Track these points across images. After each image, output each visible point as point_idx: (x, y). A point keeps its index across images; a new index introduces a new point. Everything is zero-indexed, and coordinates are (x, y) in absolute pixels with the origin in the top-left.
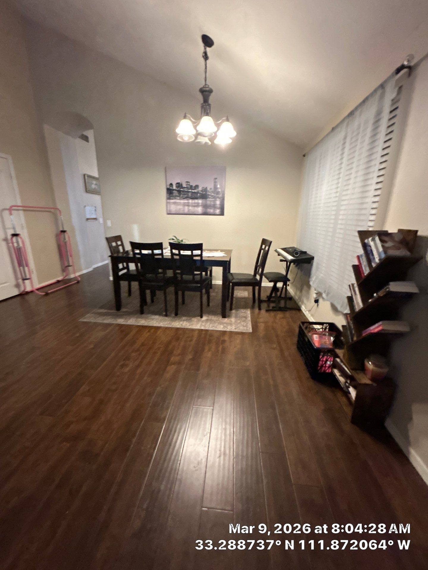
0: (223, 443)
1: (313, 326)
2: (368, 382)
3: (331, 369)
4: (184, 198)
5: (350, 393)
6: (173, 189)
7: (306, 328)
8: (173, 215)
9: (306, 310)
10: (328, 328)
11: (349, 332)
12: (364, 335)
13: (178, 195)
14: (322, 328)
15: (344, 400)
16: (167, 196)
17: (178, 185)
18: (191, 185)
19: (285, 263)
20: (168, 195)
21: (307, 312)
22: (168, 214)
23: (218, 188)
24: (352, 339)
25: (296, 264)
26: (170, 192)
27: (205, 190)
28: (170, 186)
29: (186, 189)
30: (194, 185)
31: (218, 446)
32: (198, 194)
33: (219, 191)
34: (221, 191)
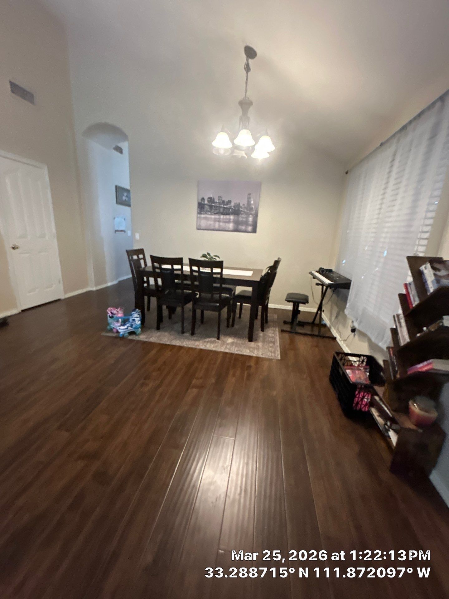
0: (244, 479)
1: (349, 358)
2: (412, 427)
3: (368, 408)
4: (215, 214)
5: (390, 438)
6: (204, 203)
7: (341, 359)
8: (203, 231)
9: (340, 339)
10: (365, 361)
11: (391, 368)
12: (409, 373)
13: (209, 210)
14: (359, 361)
15: (382, 444)
16: (198, 211)
17: (210, 200)
18: (223, 200)
19: (320, 287)
20: (199, 209)
21: (342, 342)
22: (198, 229)
23: (252, 204)
24: (395, 376)
25: (333, 289)
26: (202, 206)
27: (238, 205)
28: (202, 201)
29: (218, 204)
30: (226, 200)
31: (239, 482)
32: (230, 210)
33: (253, 208)
34: (255, 207)
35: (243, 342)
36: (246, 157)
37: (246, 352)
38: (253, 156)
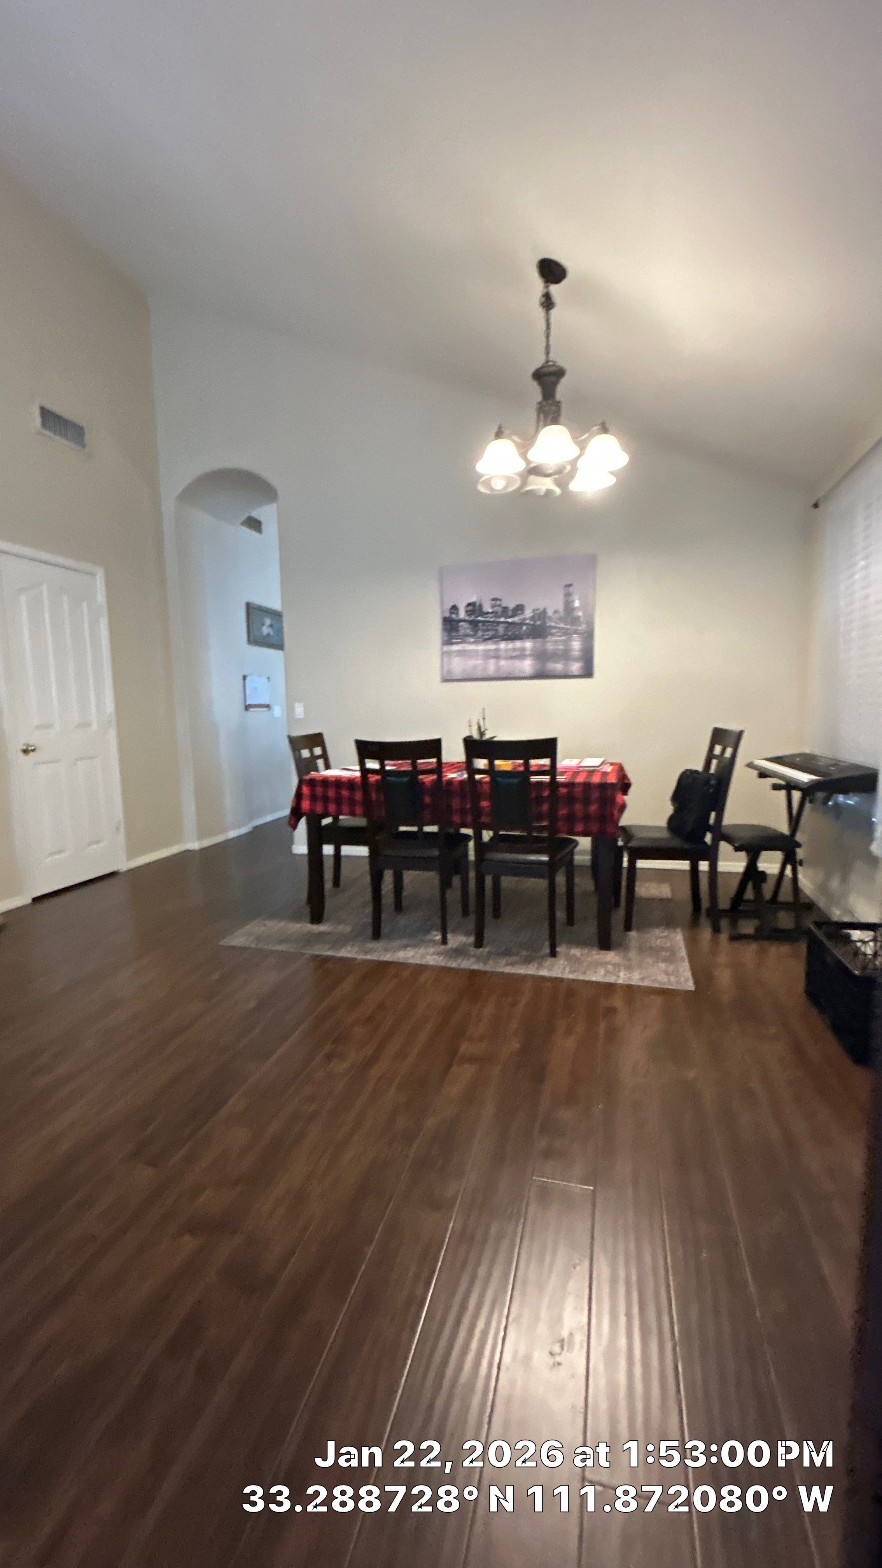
4: (487, 640)
6: (457, 618)
8: (460, 683)
13: (469, 631)
16: (442, 638)
17: (470, 608)
18: (504, 605)
19: (785, 793)
20: (446, 634)
22: (445, 680)
23: (577, 607)
26: (451, 626)
27: (541, 615)
28: (451, 613)
29: (491, 618)
30: (512, 606)
32: (522, 628)
33: (579, 617)
34: (584, 614)
35: (586, 951)
36: (558, 491)
37: (598, 976)
38: (574, 486)
